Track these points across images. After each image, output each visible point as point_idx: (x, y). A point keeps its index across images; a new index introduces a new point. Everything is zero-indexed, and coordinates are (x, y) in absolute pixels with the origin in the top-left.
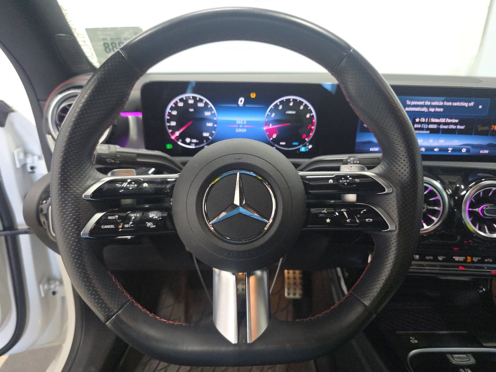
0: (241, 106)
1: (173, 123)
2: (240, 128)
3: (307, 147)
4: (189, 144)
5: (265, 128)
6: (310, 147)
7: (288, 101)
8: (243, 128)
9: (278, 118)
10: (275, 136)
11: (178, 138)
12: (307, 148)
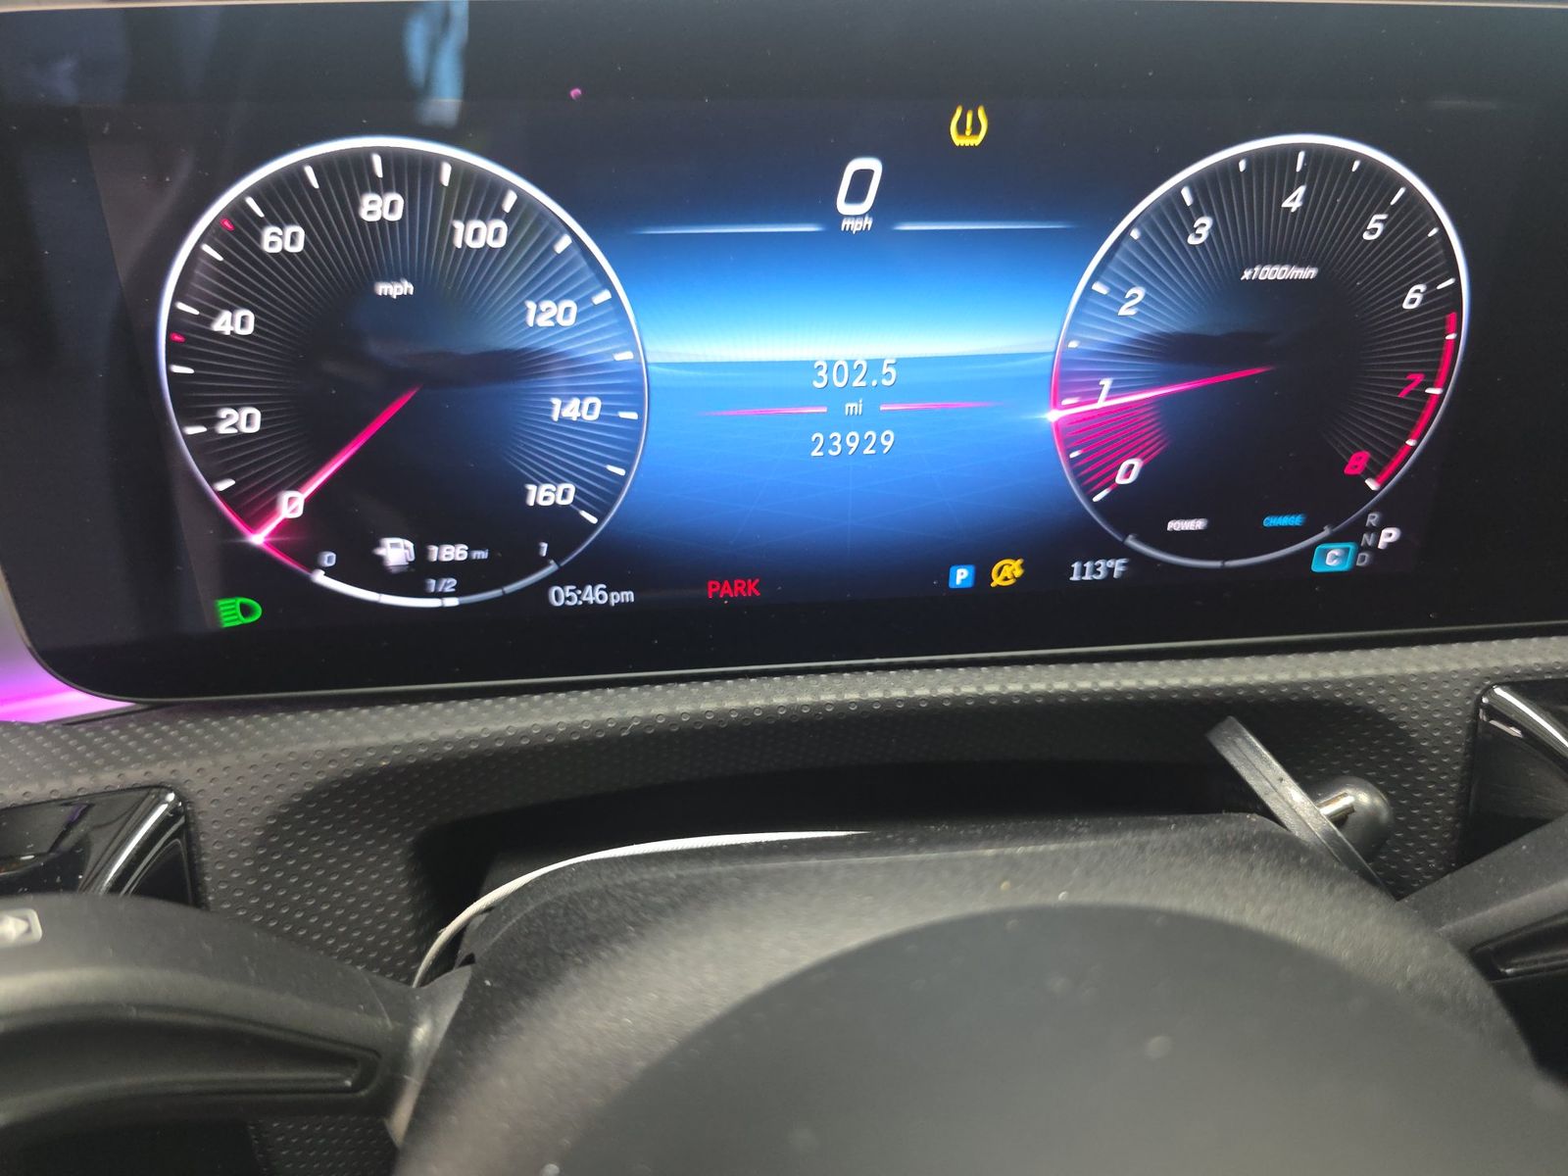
0: (856, 226)
1: (239, 420)
2: (846, 424)
3: (1368, 539)
4: (412, 579)
5: (1053, 416)
6: (1389, 535)
7: (1275, 169)
8: (869, 420)
9: (1169, 322)
10: (1129, 471)
11: (302, 538)
12: (1366, 548)
